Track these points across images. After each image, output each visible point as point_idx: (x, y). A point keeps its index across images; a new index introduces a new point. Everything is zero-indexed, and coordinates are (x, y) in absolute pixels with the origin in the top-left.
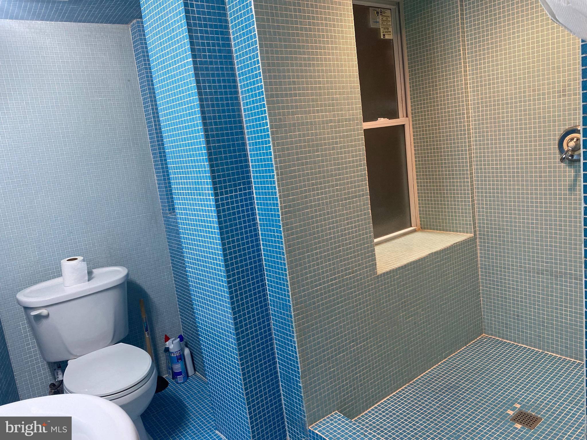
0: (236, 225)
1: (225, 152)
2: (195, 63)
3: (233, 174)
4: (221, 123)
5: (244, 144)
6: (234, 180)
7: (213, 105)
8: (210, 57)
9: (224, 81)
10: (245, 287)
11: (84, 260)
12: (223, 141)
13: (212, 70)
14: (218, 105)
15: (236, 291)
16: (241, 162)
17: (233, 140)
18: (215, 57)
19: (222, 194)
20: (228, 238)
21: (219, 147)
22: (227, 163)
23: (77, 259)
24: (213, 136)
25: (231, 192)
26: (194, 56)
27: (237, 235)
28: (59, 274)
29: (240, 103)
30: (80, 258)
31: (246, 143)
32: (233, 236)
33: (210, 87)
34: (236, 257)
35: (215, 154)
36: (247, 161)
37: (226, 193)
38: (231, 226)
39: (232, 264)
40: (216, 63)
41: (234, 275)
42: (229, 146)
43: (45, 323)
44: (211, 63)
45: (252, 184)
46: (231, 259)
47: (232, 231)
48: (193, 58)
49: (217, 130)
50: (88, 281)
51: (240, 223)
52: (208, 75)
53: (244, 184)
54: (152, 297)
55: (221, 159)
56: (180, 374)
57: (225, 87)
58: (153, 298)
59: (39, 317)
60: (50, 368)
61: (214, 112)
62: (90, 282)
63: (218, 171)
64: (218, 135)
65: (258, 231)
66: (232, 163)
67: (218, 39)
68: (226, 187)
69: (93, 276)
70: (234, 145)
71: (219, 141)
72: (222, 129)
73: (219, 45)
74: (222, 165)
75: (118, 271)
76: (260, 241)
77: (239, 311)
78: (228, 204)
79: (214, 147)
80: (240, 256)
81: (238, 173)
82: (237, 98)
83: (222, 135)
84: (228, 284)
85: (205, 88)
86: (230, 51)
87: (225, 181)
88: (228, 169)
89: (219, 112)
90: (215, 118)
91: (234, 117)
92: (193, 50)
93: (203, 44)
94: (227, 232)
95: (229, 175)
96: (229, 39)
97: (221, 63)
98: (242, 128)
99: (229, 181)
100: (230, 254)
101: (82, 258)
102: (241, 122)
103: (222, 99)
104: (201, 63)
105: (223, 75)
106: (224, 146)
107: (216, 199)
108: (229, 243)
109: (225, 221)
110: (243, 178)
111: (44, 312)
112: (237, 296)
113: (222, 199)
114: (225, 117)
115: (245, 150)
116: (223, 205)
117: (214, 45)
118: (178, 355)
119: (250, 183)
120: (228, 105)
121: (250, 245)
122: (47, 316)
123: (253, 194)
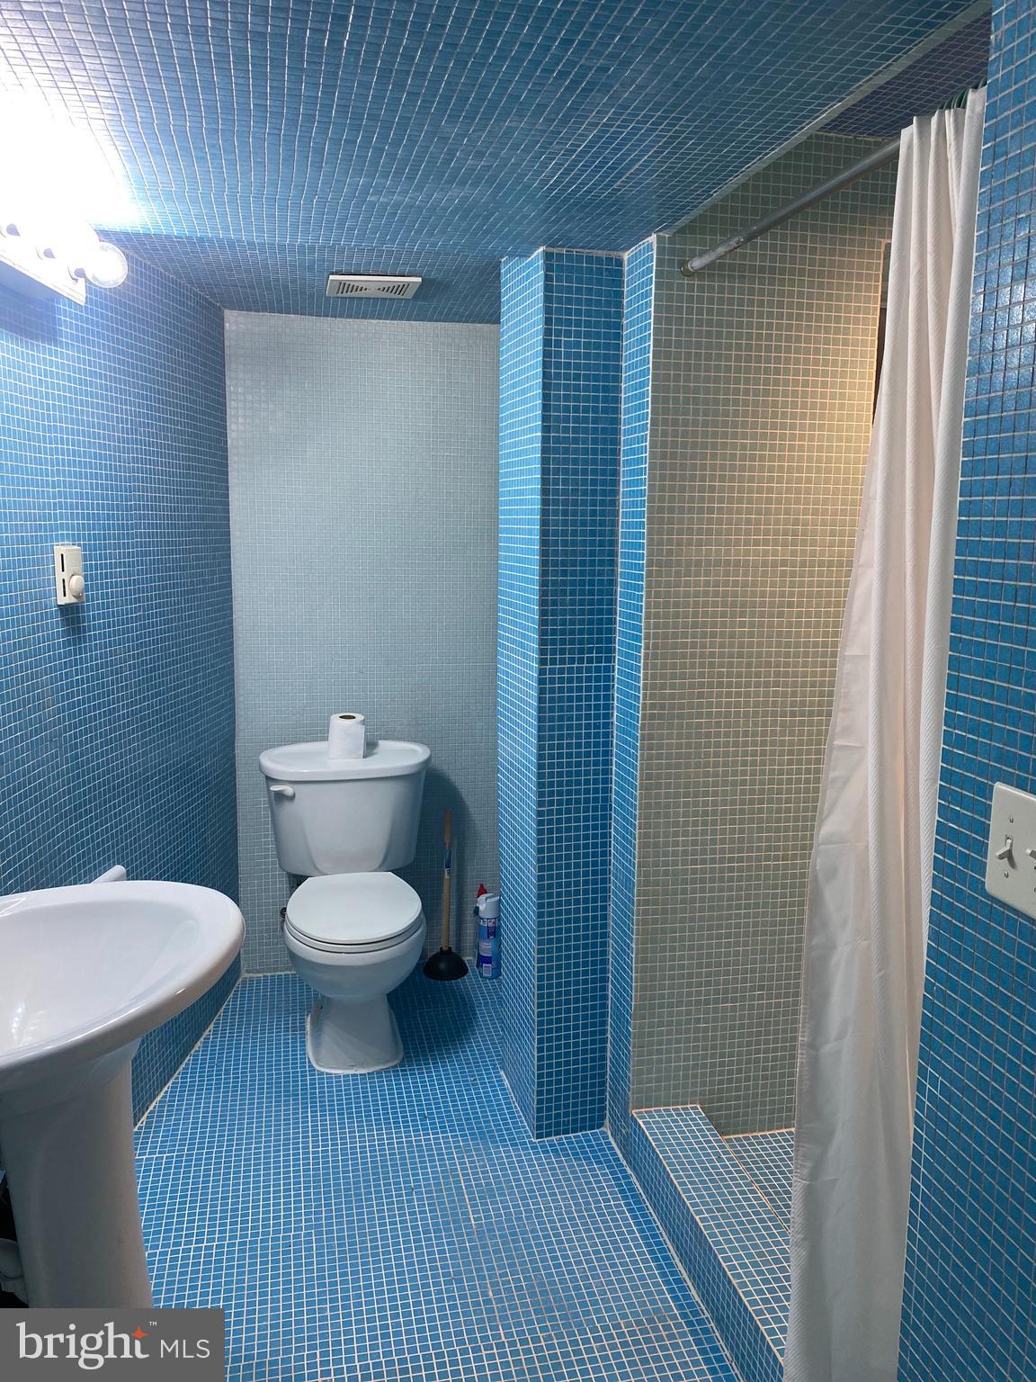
0: (570, 718)
1: (573, 593)
2: (545, 440)
3: (581, 632)
4: (574, 543)
5: (612, 583)
6: (581, 642)
7: (565, 513)
8: (575, 430)
9: (594, 472)
10: (568, 829)
11: (363, 722)
12: (574, 573)
13: (576, 451)
14: (575, 513)
15: (550, 831)
16: (600, 612)
17: (592, 573)
18: (586, 430)
19: (553, 662)
20: (551, 737)
21: (564, 583)
22: (573, 612)
23: (354, 718)
24: (555, 564)
25: (572, 661)
26: (546, 429)
27: (570, 736)
28: (322, 734)
29: (618, 511)
30: (360, 717)
31: (616, 581)
32: (561, 737)
33: (565, 482)
34: (560, 775)
35: (554, 593)
36: (612, 612)
37: (563, 661)
38: (561, 718)
39: (551, 784)
40: (585, 441)
41: (551, 803)
42: (583, 583)
43: (287, 806)
44: (576, 441)
45: (615, 653)
46: (551, 775)
47: (561, 728)
48: (543, 431)
49: (565, 553)
50: (364, 757)
51: (579, 718)
52: (566, 461)
53: (599, 650)
54: (472, 810)
55: (563, 603)
56: (488, 960)
57: (594, 482)
58: (473, 812)
59: (280, 796)
60: (290, 884)
61: (565, 523)
62: (367, 759)
63: (554, 622)
64: (564, 563)
65: (612, 737)
66: (582, 612)
67: (596, 399)
68: (563, 652)
69: (375, 751)
70: (592, 583)
71: (564, 573)
72: (574, 553)
73: (595, 410)
74: (564, 613)
75: (414, 751)
76: (612, 756)
77: (550, 868)
78: (561, 680)
79: (555, 583)
80: (569, 774)
81: (590, 632)
82: (614, 503)
83: (574, 563)
84: (538, 816)
85: (556, 482)
86: (616, 421)
87: (563, 642)
88: (572, 622)
89: (574, 523)
90: (565, 533)
91: (602, 533)
92: (545, 418)
93: (567, 409)
94: (552, 729)
95: (572, 632)
96: (617, 400)
97: (595, 441)
98: (613, 553)
99: (572, 642)
100: (551, 766)
101: (363, 718)
102: (613, 543)
103: (584, 503)
104: (557, 440)
105: (595, 462)
106: (573, 583)
107: (540, 669)
108: (551, 747)
109: (552, 709)
110: (600, 641)
111: (289, 790)
112: (550, 840)
113: (552, 671)
114: (584, 533)
115: (612, 593)
116: (552, 681)
117: (586, 410)
118: (490, 925)
119: (611, 650)
120: (594, 513)
121: (592, 758)
122: (292, 798)
123: (614, 671)
